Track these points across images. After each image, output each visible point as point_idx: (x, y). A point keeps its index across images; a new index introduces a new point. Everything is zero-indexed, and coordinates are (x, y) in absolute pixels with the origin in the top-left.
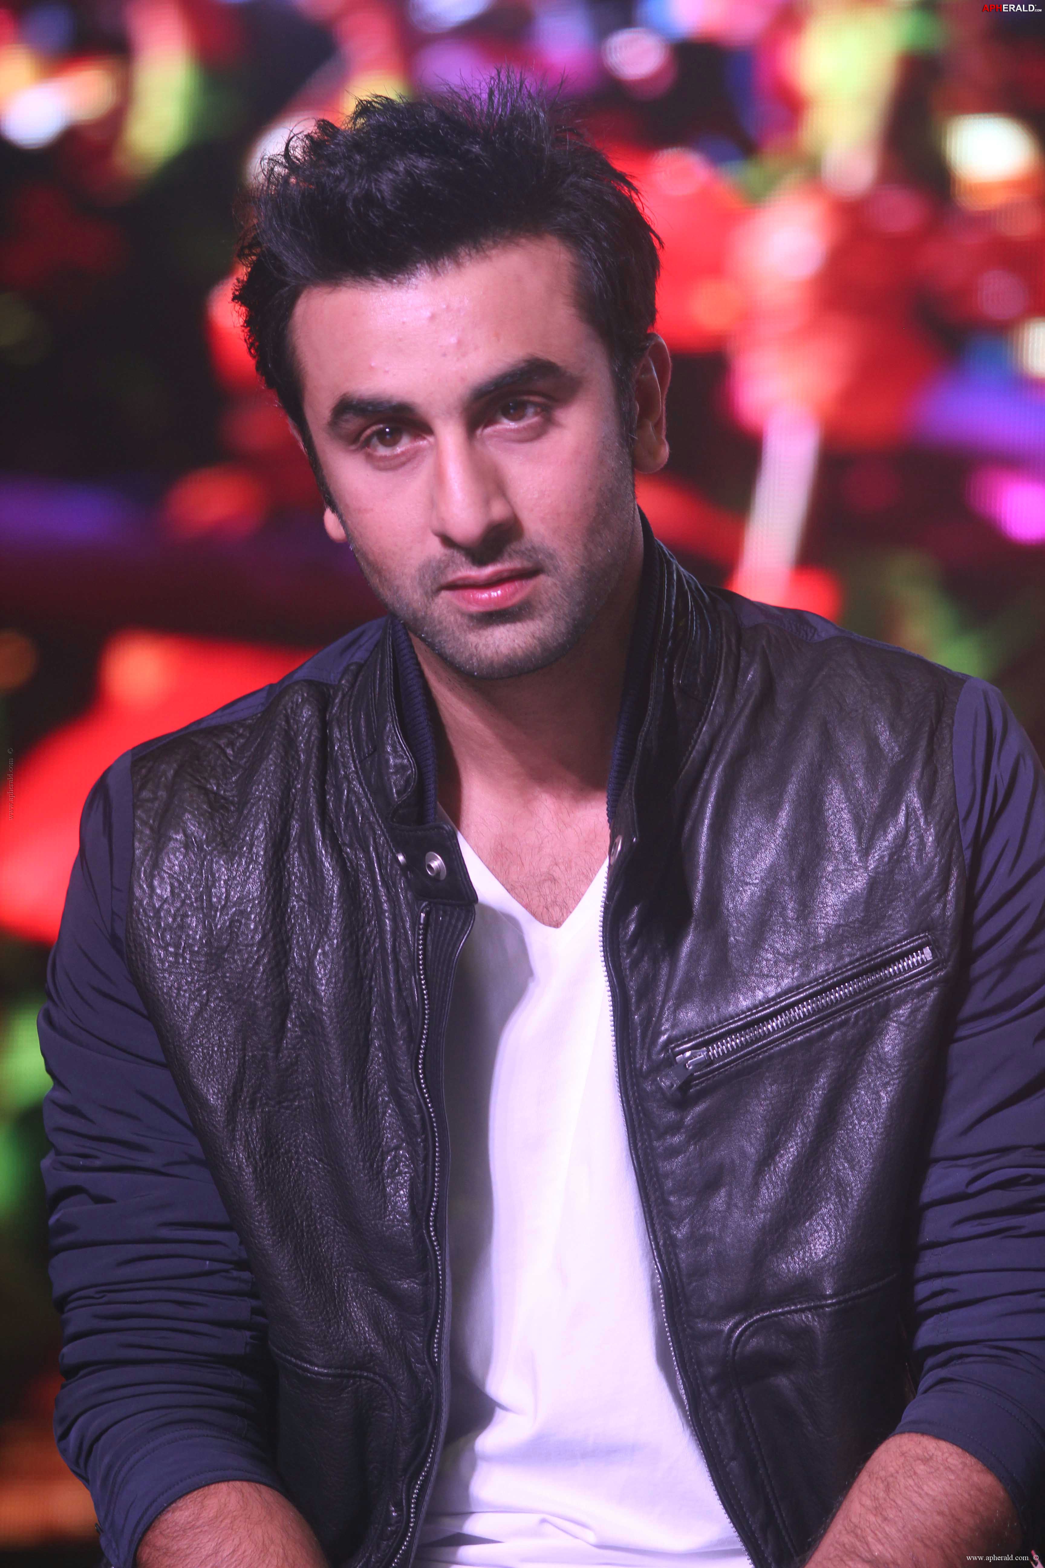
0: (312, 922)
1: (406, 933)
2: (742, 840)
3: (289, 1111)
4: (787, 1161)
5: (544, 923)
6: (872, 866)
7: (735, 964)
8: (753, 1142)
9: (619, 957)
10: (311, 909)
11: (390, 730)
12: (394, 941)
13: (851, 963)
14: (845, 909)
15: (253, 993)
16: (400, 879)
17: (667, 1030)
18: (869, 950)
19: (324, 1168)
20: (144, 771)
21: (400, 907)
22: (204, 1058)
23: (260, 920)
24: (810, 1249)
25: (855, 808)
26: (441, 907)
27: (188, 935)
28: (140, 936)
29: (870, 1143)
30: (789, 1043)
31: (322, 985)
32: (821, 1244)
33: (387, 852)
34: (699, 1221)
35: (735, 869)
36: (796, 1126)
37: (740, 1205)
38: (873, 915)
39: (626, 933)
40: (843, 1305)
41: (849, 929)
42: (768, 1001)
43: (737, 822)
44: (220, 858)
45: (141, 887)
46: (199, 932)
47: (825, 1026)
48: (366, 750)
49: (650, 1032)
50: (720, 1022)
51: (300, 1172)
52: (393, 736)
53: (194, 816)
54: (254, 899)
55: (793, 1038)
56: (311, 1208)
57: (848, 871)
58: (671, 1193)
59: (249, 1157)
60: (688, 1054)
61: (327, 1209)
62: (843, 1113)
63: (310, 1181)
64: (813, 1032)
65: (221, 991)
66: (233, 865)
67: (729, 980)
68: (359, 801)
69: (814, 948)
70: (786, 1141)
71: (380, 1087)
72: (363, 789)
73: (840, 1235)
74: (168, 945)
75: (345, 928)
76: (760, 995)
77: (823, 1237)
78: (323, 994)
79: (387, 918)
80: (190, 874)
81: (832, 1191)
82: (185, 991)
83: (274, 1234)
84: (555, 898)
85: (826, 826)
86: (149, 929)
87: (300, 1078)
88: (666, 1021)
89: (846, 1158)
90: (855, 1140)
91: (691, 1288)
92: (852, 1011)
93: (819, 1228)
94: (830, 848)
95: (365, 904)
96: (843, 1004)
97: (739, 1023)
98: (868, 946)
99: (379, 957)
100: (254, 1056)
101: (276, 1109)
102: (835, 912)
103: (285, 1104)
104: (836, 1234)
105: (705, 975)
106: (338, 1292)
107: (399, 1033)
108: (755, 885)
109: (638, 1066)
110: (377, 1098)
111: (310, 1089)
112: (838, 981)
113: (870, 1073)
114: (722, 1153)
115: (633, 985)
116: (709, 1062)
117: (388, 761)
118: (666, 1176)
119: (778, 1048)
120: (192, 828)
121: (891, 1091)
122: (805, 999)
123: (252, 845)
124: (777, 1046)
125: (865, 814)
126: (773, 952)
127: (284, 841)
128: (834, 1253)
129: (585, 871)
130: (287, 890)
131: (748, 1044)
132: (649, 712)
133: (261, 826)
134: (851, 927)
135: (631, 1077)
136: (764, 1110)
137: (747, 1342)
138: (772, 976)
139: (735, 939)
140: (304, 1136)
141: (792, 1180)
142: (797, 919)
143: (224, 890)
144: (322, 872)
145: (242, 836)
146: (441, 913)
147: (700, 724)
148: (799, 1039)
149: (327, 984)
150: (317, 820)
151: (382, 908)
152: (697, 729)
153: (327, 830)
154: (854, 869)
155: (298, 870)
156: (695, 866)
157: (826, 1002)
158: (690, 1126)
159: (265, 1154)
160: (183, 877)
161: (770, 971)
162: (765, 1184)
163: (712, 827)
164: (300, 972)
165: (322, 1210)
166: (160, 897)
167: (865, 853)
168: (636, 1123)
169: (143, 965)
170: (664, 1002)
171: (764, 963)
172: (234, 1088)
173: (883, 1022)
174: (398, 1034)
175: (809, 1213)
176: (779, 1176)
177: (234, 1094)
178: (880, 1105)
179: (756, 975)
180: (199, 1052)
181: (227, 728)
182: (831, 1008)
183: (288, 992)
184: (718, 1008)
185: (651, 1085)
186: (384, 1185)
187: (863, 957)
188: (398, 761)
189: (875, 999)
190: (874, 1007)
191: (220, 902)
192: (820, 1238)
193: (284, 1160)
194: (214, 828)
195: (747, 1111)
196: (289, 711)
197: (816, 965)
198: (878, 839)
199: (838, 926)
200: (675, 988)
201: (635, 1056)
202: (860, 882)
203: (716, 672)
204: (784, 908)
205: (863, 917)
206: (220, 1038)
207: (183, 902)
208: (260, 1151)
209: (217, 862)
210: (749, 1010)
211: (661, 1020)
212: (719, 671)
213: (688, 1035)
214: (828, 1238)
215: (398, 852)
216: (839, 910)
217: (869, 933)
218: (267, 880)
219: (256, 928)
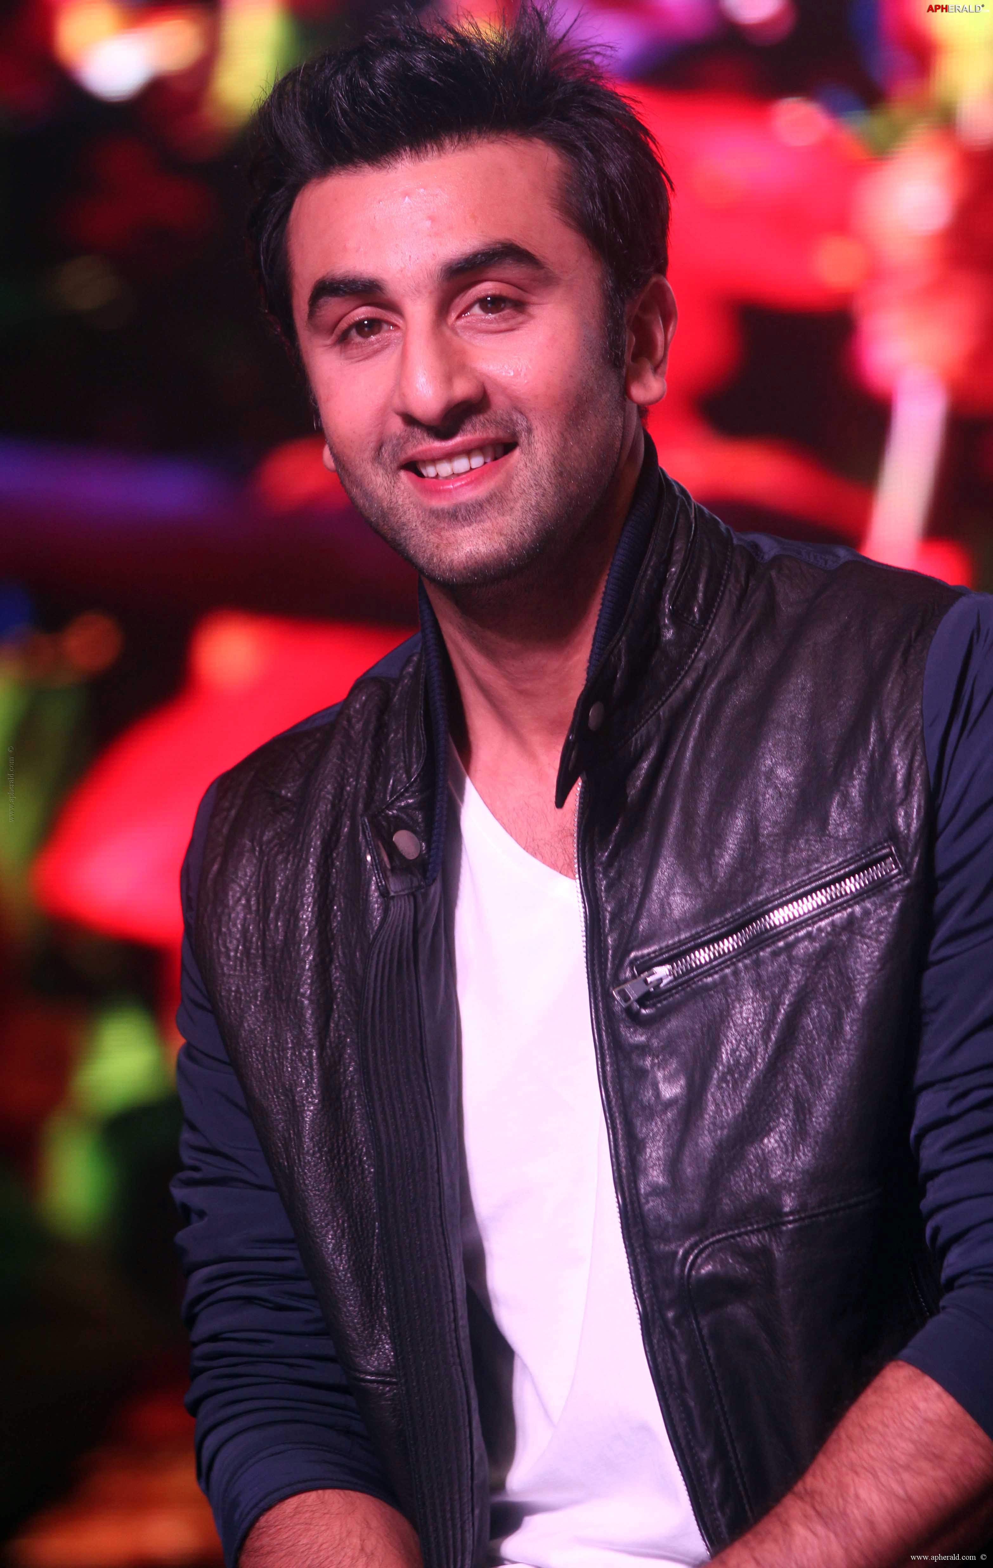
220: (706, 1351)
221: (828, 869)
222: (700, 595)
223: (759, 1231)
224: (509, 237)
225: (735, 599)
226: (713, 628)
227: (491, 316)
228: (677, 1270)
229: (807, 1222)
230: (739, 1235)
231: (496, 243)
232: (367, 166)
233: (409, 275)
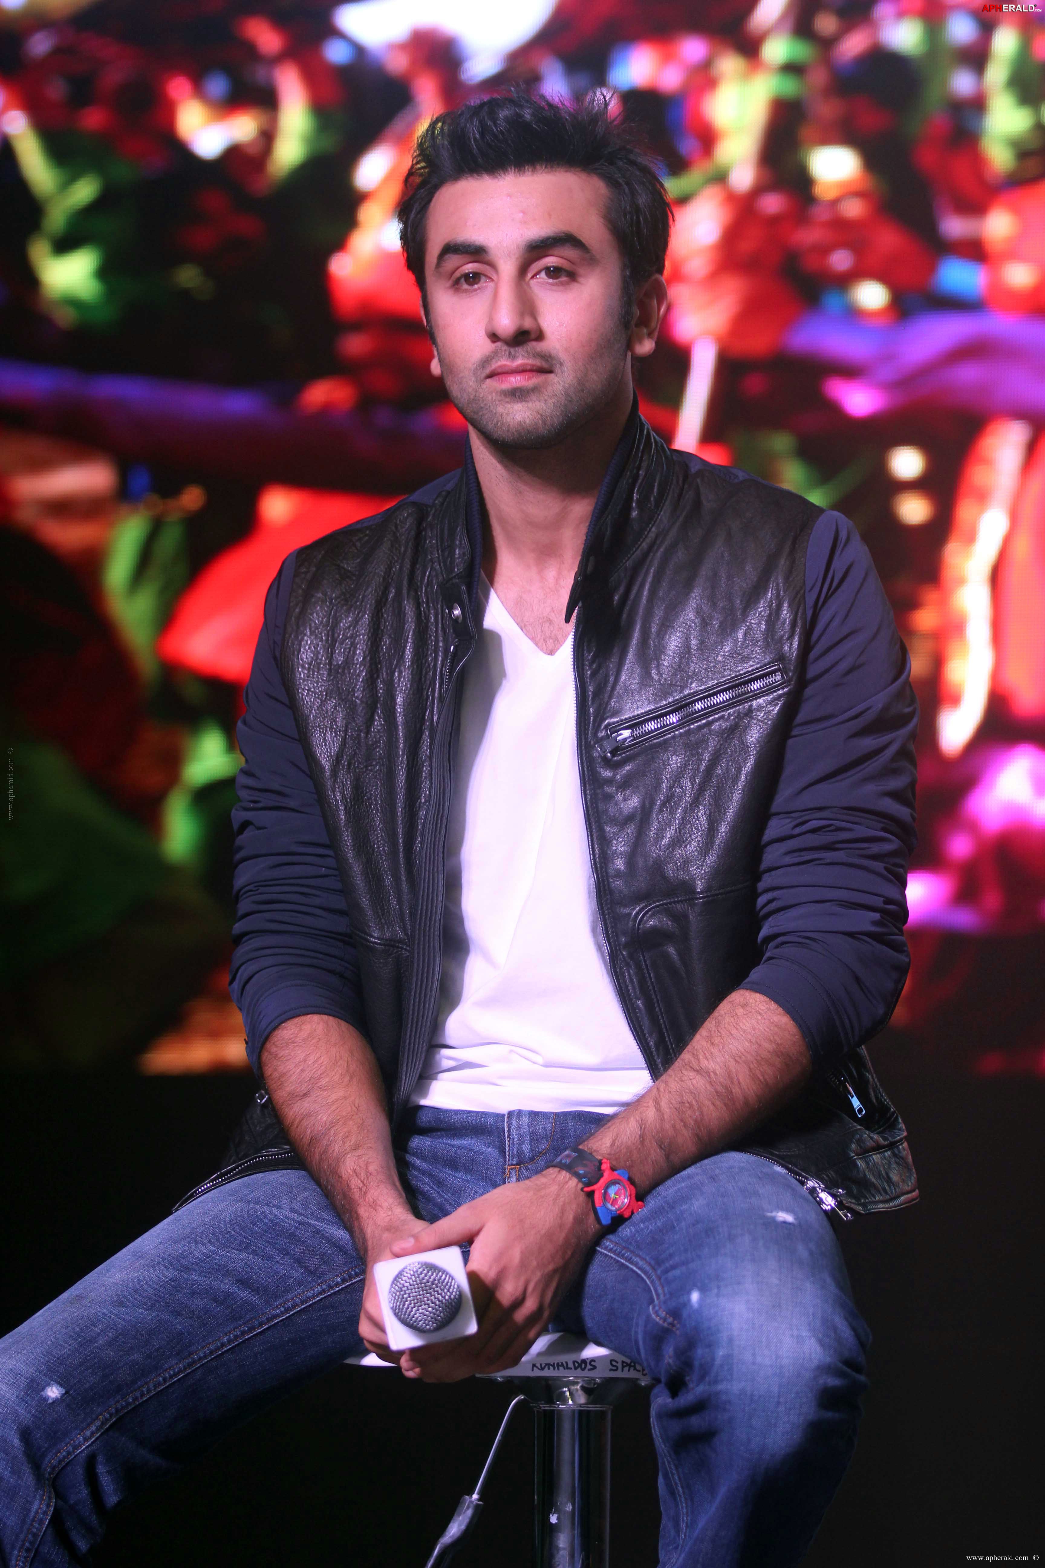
0: (395, 651)
9: (583, 669)
127: (384, 600)
137: (647, 922)
138: (678, 686)
159: (354, 799)
183: (377, 695)
206: (331, 723)
220: (649, 974)
221: (724, 681)
222: (655, 490)
223: (682, 901)
224: (569, 230)
225: (676, 495)
226: (662, 513)
227: (551, 281)
228: (631, 924)
229: (711, 898)
230: (670, 903)
231: (561, 233)
233: (505, 245)
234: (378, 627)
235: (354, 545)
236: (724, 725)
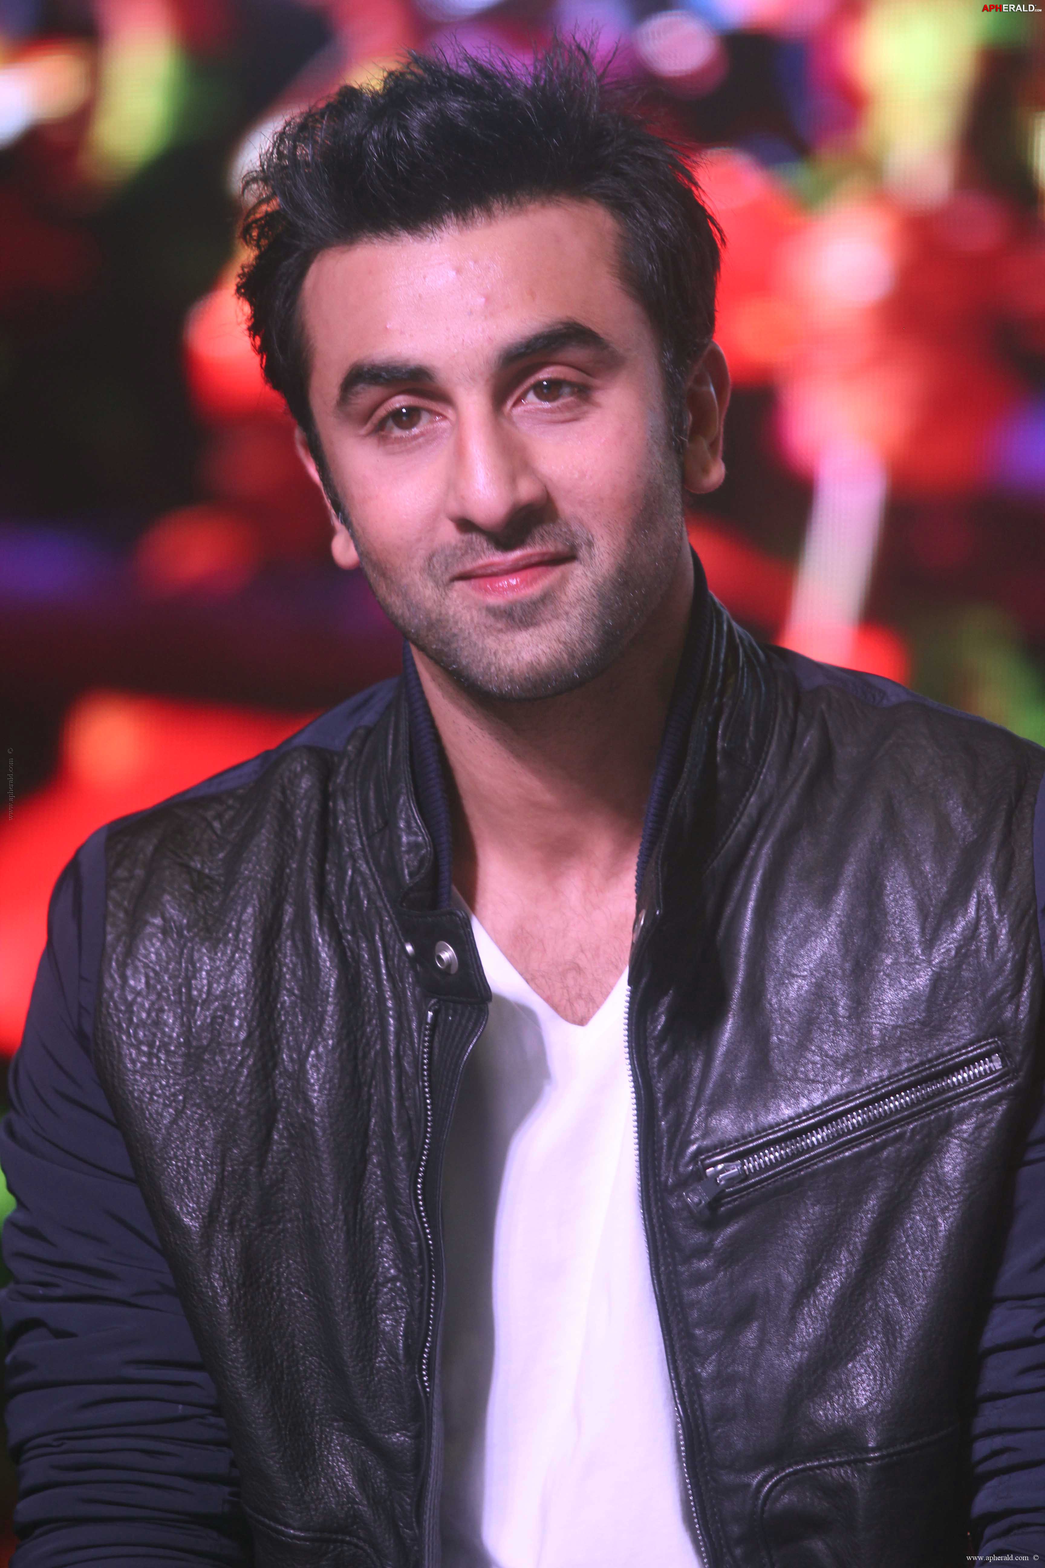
0: (304, 1020)
1: (411, 1036)
2: (790, 927)
3: (271, 1236)
4: (829, 1294)
5: (567, 1020)
6: (937, 961)
7: (778, 1066)
8: (791, 1270)
9: (646, 1054)
10: (304, 1005)
11: (404, 804)
12: (398, 1044)
13: (908, 1069)
14: (904, 1008)
15: (235, 1098)
16: (408, 973)
17: (697, 1139)
18: (930, 1056)
19: (310, 1301)
20: (120, 847)
21: (406, 1005)
22: (179, 1173)
23: (246, 1016)
24: (852, 1394)
25: (920, 893)
26: (452, 1005)
27: (164, 1033)
28: (110, 1032)
29: (925, 1277)
30: (836, 1158)
31: (314, 1091)
32: (864, 1389)
33: (395, 941)
34: (726, 1358)
35: (782, 960)
36: (840, 1254)
37: (775, 1341)
38: (936, 1016)
39: (656, 1027)
40: (887, 1460)
41: (908, 1031)
42: (813, 1109)
43: (785, 905)
44: (202, 944)
45: (112, 977)
46: (176, 1030)
47: (877, 1141)
48: (375, 825)
49: (677, 1143)
50: (758, 1132)
51: (282, 1306)
52: (407, 809)
53: (174, 897)
54: (239, 992)
55: (840, 1153)
56: (294, 1346)
57: (909, 964)
58: (697, 1325)
59: (224, 1286)
60: (720, 1167)
61: (311, 1348)
62: (894, 1240)
63: (293, 1315)
64: (863, 1147)
65: (200, 1097)
66: (216, 954)
67: (770, 1084)
68: (365, 883)
69: (867, 1052)
70: (828, 1270)
71: (377, 1210)
72: (370, 870)
73: (886, 1380)
74: (141, 1043)
75: (342, 1028)
76: (804, 1104)
77: (867, 1382)
78: (315, 1101)
79: (391, 1016)
80: (168, 963)
81: (879, 1329)
82: (158, 1096)
83: (249, 1376)
84: (580, 990)
85: (886, 915)
86: (119, 1025)
87: (286, 1198)
88: (696, 1128)
89: (896, 1292)
90: (906, 1272)
91: (715, 1434)
92: (908, 1124)
93: (863, 1371)
94: (889, 939)
95: (365, 1000)
96: (898, 1116)
97: (779, 1134)
98: (929, 1051)
99: (379, 1061)
100: (234, 1171)
101: (258, 1231)
102: (893, 1010)
103: (267, 1227)
104: (882, 1378)
105: (742, 1078)
106: (320, 1444)
107: (399, 1147)
108: (804, 978)
109: (663, 1179)
110: (374, 1222)
111: (298, 1210)
112: (892, 1089)
113: (927, 1195)
114: (755, 1282)
115: (660, 1087)
116: (743, 1176)
117: (400, 838)
118: (692, 1304)
119: (822, 1164)
120: (172, 912)
121: (950, 1216)
122: (855, 1108)
123: (238, 931)
124: (822, 1161)
125: (931, 900)
126: (821, 1054)
128: (879, 1400)
129: (614, 960)
130: (278, 983)
131: (788, 1158)
132: (685, 775)
133: (250, 910)
134: (910, 1029)
135: (655, 1192)
136: (804, 1234)
138: (819, 1082)
139: (778, 1039)
140: (289, 1266)
141: (833, 1315)
142: (849, 1018)
143: (205, 982)
144: (317, 963)
145: (227, 920)
146: (451, 1012)
147: (747, 794)
148: (847, 1154)
149: (320, 1091)
150: (314, 904)
151: (385, 1005)
152: (744, 800)
153: (326, 915)
154: (916, 963)
155: (291, 961)
156: (737, 954)
157: (879, 1113)
158: (720, 1249)
160: (160, 966)
161: (817, 1076)
162: (804, 1319)
163: (757, 910)
164: (290, 1076)
165: (306, 1350)
166: (134, 990)
167: (929, 944)
168: (659, 1244)
169: (112, 1065)
170: (696, 1106)
171: (810, 1066)
172: (211, 1206)
173: (944, 1139)
174: (397, 1149)
175: (852, 1354)
176: (819, 1310)
177: (210, 1214)
178: (936, 1233)
179: (800, 1080)
180: (172, 1165)
181: (216, 798)
182: (884, 1120)
183: (275, 1098)
184: (756, 1116)
185: (677, 1201)
186: (377, 1322)
187: (922, 1063)
188: (412, 838)
189: (935, 1112)
190: (934, 1120)
191: (200, 995)
192: (864, 1382)
193: (264, 1291)
194: (197, 912)
195: (786, 1235)
196: (286, 780)
197: (869, 1071)
198: (945, 930)
199: (895, 1027)
200: (708, 1092)
201: (660, 1168)
202: (922, 980)
203: (769, 737)
204: (836, 1004)
205: (924, 1017)
206: (197, 1150)
207: (159, 995)
208: (238, 1279)
209: (199, 951)
210: (791, 1119)
211: (691, 1127)
212: (772, 737)
213: (722, 1146)
214: (872, 1383)
215: (407, 941)
216: (898, 1009)
217: (931, 1036)
218: (255, 970)
219: (241, 1025)
232: (407, 234)
234: (270, 978)
235: (210, 826)
236: (906, 1149)
